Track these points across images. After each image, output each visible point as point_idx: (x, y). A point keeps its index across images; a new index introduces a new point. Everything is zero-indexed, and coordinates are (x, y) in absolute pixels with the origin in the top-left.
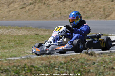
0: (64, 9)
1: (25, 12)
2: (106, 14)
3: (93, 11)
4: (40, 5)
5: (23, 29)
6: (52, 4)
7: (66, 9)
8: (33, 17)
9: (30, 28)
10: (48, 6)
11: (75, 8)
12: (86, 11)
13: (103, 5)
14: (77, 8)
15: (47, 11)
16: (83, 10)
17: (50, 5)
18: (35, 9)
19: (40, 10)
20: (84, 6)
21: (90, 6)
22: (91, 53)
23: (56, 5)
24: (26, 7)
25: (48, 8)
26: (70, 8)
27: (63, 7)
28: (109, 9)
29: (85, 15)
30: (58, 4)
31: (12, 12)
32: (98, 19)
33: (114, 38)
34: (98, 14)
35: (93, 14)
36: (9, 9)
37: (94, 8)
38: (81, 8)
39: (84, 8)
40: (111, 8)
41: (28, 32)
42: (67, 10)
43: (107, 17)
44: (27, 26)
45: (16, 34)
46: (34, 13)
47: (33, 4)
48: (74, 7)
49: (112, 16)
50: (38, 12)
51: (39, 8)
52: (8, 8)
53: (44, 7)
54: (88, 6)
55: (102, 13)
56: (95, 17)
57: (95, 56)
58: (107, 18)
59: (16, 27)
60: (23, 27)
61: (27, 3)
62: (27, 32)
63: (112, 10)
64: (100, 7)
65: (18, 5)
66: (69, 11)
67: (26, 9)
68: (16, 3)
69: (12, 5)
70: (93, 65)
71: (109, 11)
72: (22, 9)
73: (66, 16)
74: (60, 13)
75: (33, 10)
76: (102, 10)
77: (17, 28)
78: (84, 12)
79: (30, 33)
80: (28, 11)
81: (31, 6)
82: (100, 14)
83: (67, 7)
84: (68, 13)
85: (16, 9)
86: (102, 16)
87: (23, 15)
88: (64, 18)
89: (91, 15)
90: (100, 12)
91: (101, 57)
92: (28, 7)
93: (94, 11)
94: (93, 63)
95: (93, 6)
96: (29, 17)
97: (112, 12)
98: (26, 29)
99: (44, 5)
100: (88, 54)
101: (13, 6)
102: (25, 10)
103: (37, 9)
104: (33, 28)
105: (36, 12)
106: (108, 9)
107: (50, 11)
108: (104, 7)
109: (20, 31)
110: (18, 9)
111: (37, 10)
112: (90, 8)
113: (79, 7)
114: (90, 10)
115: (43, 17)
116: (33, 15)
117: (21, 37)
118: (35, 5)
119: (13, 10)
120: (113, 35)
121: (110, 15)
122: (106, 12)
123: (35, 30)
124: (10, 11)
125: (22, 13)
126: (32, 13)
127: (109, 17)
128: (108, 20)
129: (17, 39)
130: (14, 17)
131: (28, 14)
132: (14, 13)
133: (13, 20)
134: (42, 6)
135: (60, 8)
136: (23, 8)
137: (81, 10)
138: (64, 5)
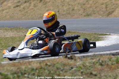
0: (63, 6)
1: (20, 10)
2: (109, 11)
3: (94, 7)
4: (36, 3)
5: (13, 30)
6: (49, 2)
7: (64, 7)
8: (28, 16)
9: (20, 29)
10: (44, 3)
11: (75, 5)
12: (87, 8)
13: (105, 1)
14: (77, 5)
15: (44, 9)
16: (83, 7)
17: (46, 2)
18: (31, 7)
19: (35, 8)
20: (84, 3)
21: (91, 2)
22: (71, 57)
23: (53, 3)
24: (21, 5)
25: (45, 6)
26: (69, 5)
27: (61, 5)
28: (112, 6)
29: (86, 12)
30: (56, 2)
31: (5, 11)
32: (100, 17)
33: (111, 38)
34: (100, 11)
35: (94, 11)
36: (3, 8)
37: (95, 5)
38: (81, 5)
39: (84, 4)
40: (114, 4)
41: (18, 33)
42: (66, 7)
43: (110, 14)
44: (17, 27)
45: (3, 36)
46: (29, 12)
47: (28, 1)
48: (73, 4)
49: (116, 13)
50: (34, 10)
51: (35, 6)
52: (1, 7)
53: (40, 5)
54: (88, 3)
55: (104, 10)
56: (96, 14)
57: (75, 60)
58: (110, 16)
59: (5, 28)
60: (12, 28)
61: (22, 1)
62: (16, 33)
63: (115, 7)
64: (102, 3)
65: (11, 3)
66: (68, 9)
67: (20, 7)
68: (10, 2)
69: (5, 3)
70: (70, 70)
71: (112, 8)
72: (16, 8)
73: (65, 14)
74: (58, 11)
75: (28, 8)
76: (104, 6)
77: (6, 30)
78: (85, 9)
79: (19, 35)
80: (23, 10)
81: (26, 4)
82: (102, 11)
83: (66, 4)
84: (67, 11)
85: (9, 7)
86: (104, 14)
87: (18, 14)
88: (62, 17)
89: (93, 12)
90: (102, 8)
91: (82, 61)
92: (23, 5)
93: (96, 8)
94: (70, 69)
95: (94, 3)
96: (24, 16)
97: (116, 9)
98: (16, 30)
99: (40, 2)
100: (67, 58)
101: (6, 5)
102: (20, 9)
103: (33, 7)
104: (24, 28)
105: (32, 10)
106: (110, 6)
107: (47, 9)
108: (106, 3)
109: (9, 32)
110: (12, 8)
111: (32, 9)
112: (91, 5)
113: (79, 4)
114: (91, 7)
115: (39, 16)
116: (29, 14)
117: (8, 39)
118: (31, 3)
119: (6, 9)
120: (111, 34)
121: (113, 12)
122: (108, 9)
123: (25, 31)
124: (3, 10)
125: (16, 12)
126: (27, 12)
127: (112, 14)
128: (111, 17)
129: (3, 42)
130: (8, 17)
131: (23, 13)
132: (7, 13)
133: (5, 20)
134: (38, 4)
135: (58, 6)
136: (17, 6)
137: (82, 7)
138: (62, 2)
